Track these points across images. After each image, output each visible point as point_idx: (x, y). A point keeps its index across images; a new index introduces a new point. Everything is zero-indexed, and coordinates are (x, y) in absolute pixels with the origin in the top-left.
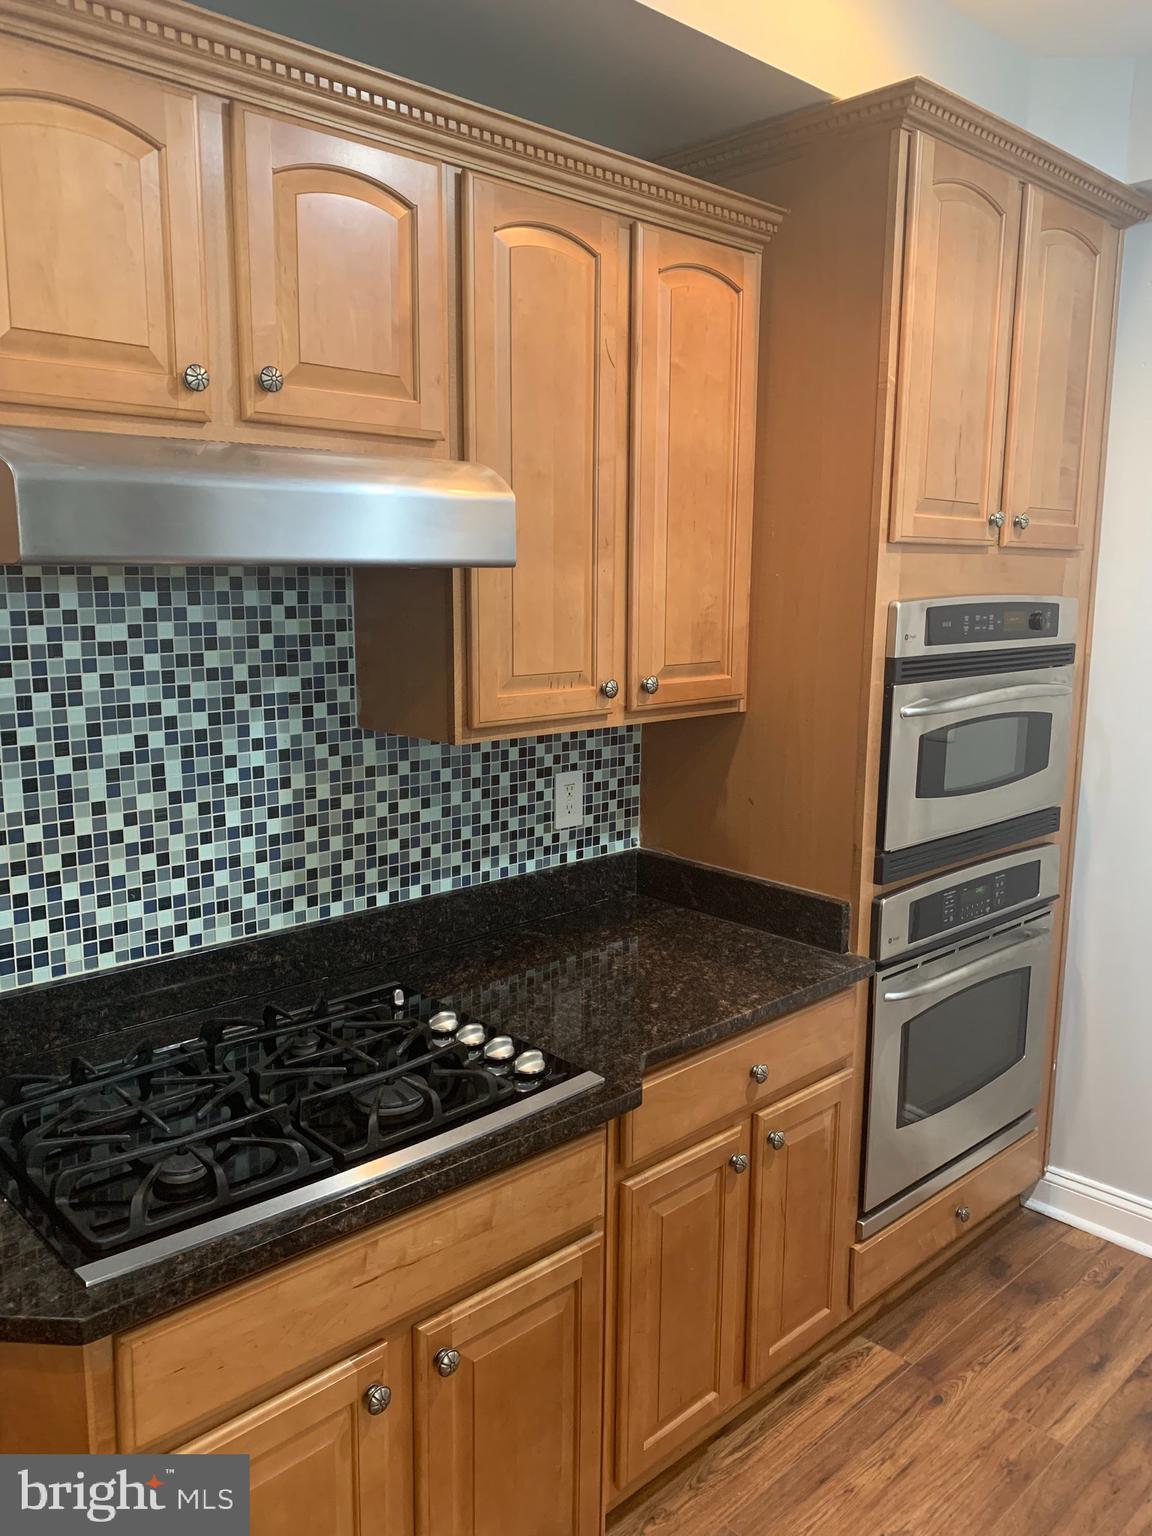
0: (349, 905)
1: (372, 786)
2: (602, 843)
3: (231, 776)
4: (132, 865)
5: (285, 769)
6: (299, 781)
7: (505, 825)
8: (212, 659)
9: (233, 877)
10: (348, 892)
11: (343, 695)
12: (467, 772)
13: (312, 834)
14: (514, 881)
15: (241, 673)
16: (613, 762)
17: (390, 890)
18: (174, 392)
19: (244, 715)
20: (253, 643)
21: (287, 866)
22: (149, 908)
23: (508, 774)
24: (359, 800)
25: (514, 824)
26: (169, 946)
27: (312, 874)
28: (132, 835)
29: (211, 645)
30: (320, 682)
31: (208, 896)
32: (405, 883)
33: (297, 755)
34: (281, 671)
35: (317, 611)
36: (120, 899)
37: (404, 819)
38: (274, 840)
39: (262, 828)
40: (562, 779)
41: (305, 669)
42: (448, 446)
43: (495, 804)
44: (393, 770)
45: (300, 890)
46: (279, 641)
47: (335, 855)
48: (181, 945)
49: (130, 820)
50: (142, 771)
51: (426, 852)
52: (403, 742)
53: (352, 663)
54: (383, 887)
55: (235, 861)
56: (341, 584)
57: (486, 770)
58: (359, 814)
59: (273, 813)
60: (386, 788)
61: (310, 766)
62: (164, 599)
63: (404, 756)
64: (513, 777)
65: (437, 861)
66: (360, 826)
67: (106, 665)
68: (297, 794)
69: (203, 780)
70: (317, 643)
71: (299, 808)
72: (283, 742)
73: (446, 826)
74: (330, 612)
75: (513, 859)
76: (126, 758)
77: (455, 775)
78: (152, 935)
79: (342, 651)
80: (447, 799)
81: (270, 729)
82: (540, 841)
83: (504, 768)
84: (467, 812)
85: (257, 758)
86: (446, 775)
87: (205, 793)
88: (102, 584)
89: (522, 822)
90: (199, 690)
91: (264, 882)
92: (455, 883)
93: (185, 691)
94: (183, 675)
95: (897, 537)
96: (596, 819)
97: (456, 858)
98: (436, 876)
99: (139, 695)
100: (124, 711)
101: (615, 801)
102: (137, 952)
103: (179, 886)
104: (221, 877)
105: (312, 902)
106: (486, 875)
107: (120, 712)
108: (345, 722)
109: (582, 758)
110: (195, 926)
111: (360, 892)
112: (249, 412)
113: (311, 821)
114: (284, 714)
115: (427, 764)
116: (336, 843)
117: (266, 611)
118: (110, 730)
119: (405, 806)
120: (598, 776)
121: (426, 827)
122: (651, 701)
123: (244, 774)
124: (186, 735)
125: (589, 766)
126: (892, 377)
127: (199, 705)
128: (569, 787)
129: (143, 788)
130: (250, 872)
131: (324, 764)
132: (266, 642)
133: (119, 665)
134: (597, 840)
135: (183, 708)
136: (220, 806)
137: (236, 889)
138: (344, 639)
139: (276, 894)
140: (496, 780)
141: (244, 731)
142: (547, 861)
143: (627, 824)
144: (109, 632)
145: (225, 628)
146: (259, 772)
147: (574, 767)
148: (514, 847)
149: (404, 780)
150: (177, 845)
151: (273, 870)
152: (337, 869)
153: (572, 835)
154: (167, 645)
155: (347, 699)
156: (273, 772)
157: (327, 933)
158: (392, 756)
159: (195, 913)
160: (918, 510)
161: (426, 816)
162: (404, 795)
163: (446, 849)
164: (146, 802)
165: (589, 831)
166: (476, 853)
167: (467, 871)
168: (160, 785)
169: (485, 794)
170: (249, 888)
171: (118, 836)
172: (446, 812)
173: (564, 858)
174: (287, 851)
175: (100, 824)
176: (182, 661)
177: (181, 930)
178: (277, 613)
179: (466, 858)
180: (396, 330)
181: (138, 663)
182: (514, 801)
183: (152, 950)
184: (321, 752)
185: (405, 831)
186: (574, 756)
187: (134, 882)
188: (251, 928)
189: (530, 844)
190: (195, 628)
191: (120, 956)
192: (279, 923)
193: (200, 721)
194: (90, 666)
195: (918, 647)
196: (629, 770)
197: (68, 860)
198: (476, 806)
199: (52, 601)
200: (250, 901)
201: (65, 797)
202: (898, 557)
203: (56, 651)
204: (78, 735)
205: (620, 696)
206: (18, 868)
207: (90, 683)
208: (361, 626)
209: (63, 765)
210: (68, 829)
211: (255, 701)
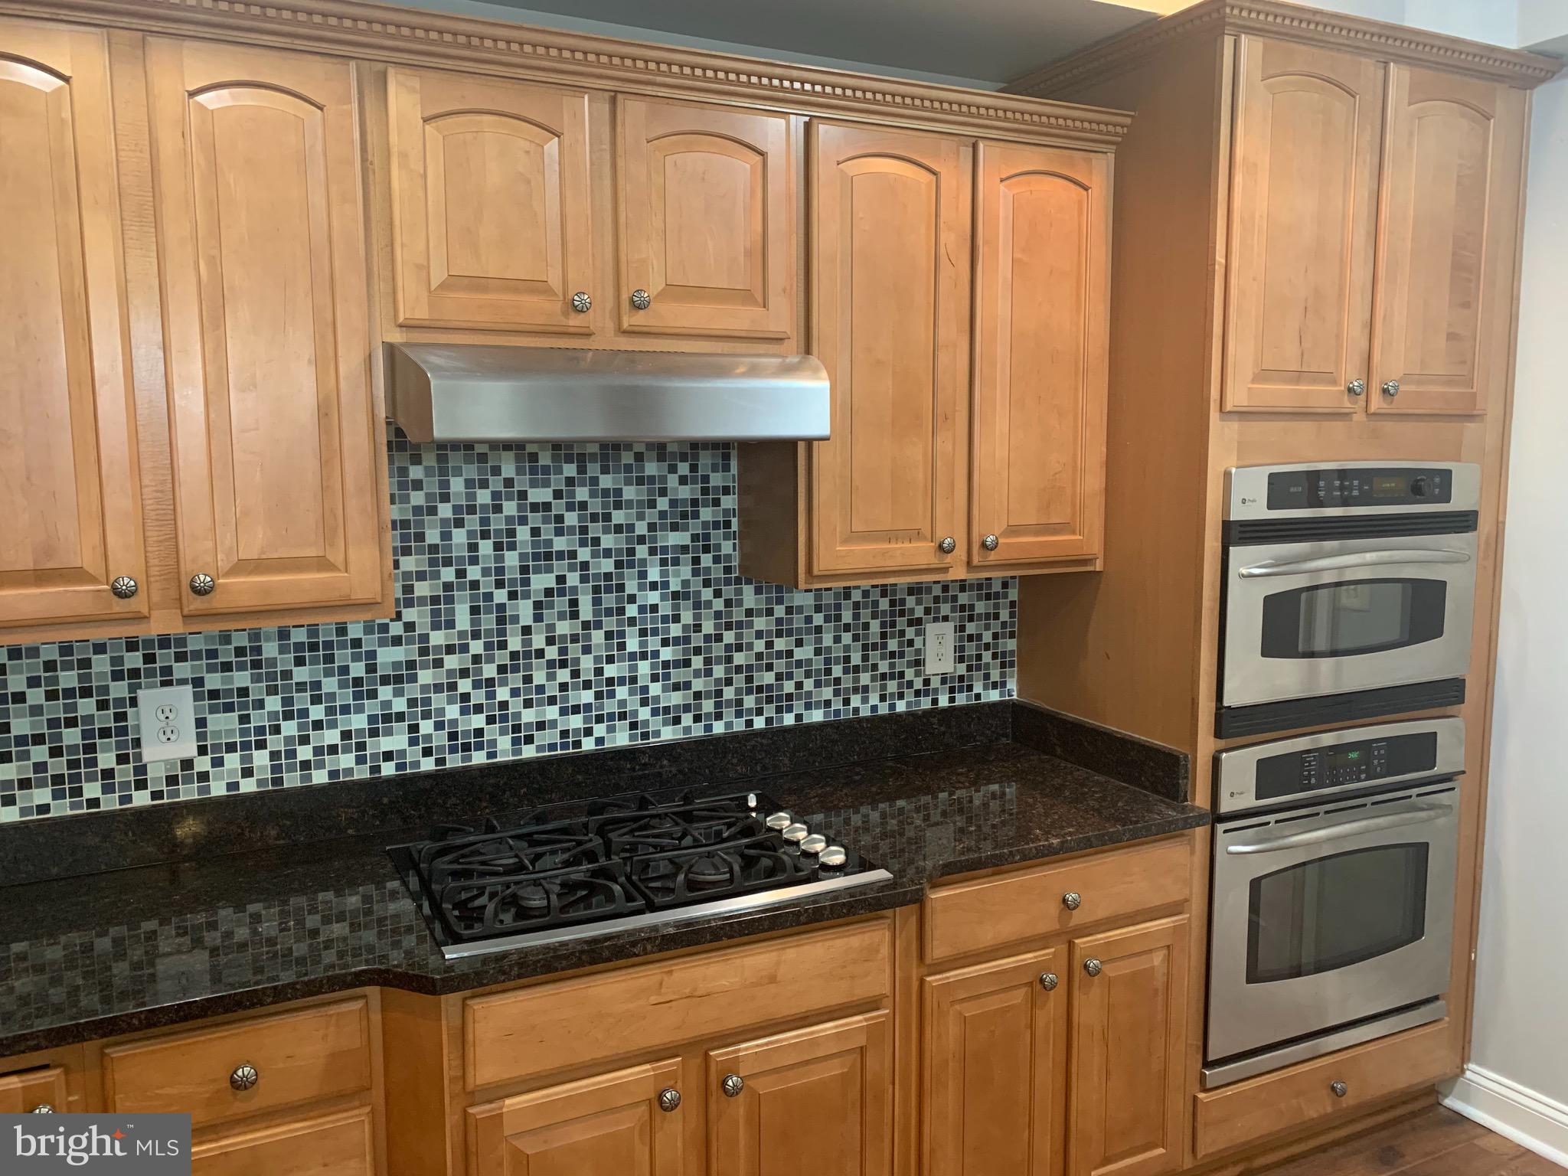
0: (729, 725)
1: (750, 625)
2: (975, 691)
3: (632, 611)
4: (551, 677)
5: (676, 607)
6: (687, 617)
7: (875, 667)
8: (618, 517)
9: (632, 693)
10: (729, 713)
11: (727, 548)
12: (838, 618)
13: (697, 662)
14: (882, 718)
15: (641, 528)
16: (987, 616)
17: (766, 715)
18: (566, 314)
19: (643, 563)
20: (652, 504)
21: (676, 687)
22: (563, 712)
23: (878, 622)
24: (739, 636)
25: (884, 667)
26: (577, 744)
27: (698, 695)
28: (552, 653)
29: (618, 506)
30: (707, 537)
31: (610, 706)
32: (779, 710)
33: (686, 596)
34: (675, 528)
35: (706, 479)
36: (540, 703)
37: (779, 655)
38: (666, 664)
39: (656, 654)
40: (932, 629)
41: (695, 527)
42: (795, 343)
43: (865, 647)
44: (770, 612)
45: (687, 708)
46: (673, 503)
47: (718, 681)
48: (588, 745)
49: (550, 641)
50: (561, 603)
51: (799, 685)
52: (779, 589)
53: (735, 521)
54: (759, 712)
55: (633, 680)
56: (726, 457)
57: (856, 616)
58: (739, 648)
59: (665, 643)
60: (763, 627)
61: (697, 605)
62: (582, 470)
63: (780, 601)
64: (883, 625)
65: (809, 694)
66: (739, 659)
67: (535, 519)
68: (685, 628)
69: (609, 612)
70: (705, 505)
71: (687, 640)
72: (675, 585)
73: (819, 663)
74: (716, 480)
75: (883, 698)
76: (549, 592)
77: (827, 619)
78: (564, 734)
79: (726, 512)
80: (819, 641)
81: (664, 574)
82: (910, 684)
83: (874, 616)
84: (838, 653)
85: (653, 597)
86: (818, 619)
87: (610, 623)
88: (534, 457)
89: (892, 666)
90: (608, 541)
91: (657, 699)
92: (826, 714)
93: (596, 541)
94: (595, 530)
95: (1229, 407)
96: (969, 668)
97: (827, 693)
98: (808, 706)
99: (560, 544)
100: (548, 556)
101: (990, 653)
102: (552, 747)
103: (587, 697)
104: (622, 692)
105: (697, 719)
106: (856, 710)
107: (545, 557)
108: (728, 570)
109: (953, 610)
110: (600, 730)
111: (739, 714)
112: (625, 325)
113: (697, 651)
114: (676, 562)
115: (800, 610)
116: (719, 671)
117: (663, 479)
118: (538, 570)
119: (780, 644)
120: (971, 628)
121: (799, 664)
122: (993, 557)
123: (642, 609)
124: (596, 576)
125: (962, 619)
126: (1220, 259)
127: (607, 553)
128: (940, 636)
129: (561, 616)
130: (645, 689)
131: (709, 604)
132: (663, 504)
133: (546, 520)
134: (970, 688)
135: (595, 555)
136: (622, 634)
137: (633, 703)
138: (729, 502)
139: (667, 710)
140: (866, 626)
141: (643, 575)
142: (918, 703)
143: (1003, 675)
144: (538, 495)
145: (630, 493)
146: (654, 608)
147: (946, 619)
148: (884, 687)
149: (779, 621)
150: (587, 663)
151: (665, 689)
152: (719, 693)
153: (944, 681)
154: (583, 506)
155: (731, 551)
156: (666, 609)
157: (710, 745)
158: (769, 601)
159: (599, 719)
160: (1253, 381)
161: (800, 654)
162: (779, 634)
163: (818, 684)
164: (564, 628)
165: (961, 678)
166: (847, 690)
167: (837, 704)
168: (575, 615)
169: (856, 638)
171: (540, 653)
172: (818, 652)
173: (935, 701)
174: (677, 675)
175: (527, 643)
176: (594, 518)
177: (588, 732)
178: (672, 481)
179: (836, 693)
180: (748, 253)
181: (560, 519)
182: (884, 646)
183: (564, 746)
184: (707, 594)
185: (780, 665)
186: (945, 609)
187: (552, 690)
188: (645, 736)
189: (900, 686)
190: (606, 493)
191: (539, 749)
192: (668, 734)
193: (607, 565)
194: (523, 521)
195: (1259, 511)
196: (1004, 625)
197: (502, 669)
198: (847, 648)
199: (496, 471)
200: (644, 713)
201: (501, 621)
202: (1234, 426)
203: (498, 509)
204: (512, 573)
205: (960, 552)
206: (464, 673)
207: (523, 534)
208: (744, 491)
209: (501, 596)
210: (503, 645)
211: (653, 551)
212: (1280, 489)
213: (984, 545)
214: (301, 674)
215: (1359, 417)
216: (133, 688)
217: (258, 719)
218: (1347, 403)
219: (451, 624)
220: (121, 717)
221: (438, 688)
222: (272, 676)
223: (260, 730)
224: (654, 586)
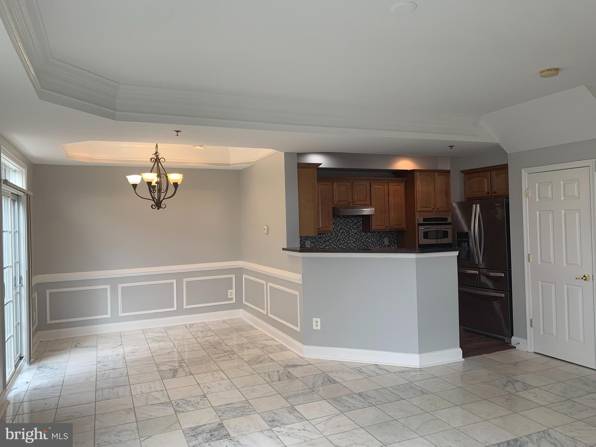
1: (363, 237)
3: (350, 235)
4: (342, 242)
5: (355, 235)
6: (356, 236)
8: (349, 224)
9: (351, 244)
11: (361, 228)
12: (374, 237)
13: (358, 241)
15: (351, 225)
16: (392, 237)
18: (348, 203)
21: (355, 244)
22: (343, 246)
25: (379, 243)
27: (358, 245)
29: (349, 223)
30: (358, 226)
31: (348, 246)
33: (356, 233)
34: (355, 225)
35: (358, 220)
36: (341, 245)
39: (353, 240)
40: (385, 239)
42: (369, 205)
44: (366, 236)
49: (342, 238)
50: (343, 234)
51: (369, 245)
53: (361, 225)
56: (360, 217)
59: (354, 239)
62: (345, 219)
63: (367, 234)
64: (379, 238)
66: (362, 241)
70: (358, 223)
71: (356, 239)
74: (359, 220)
76: (342, 232)
77: (372, 237)
79: (360, 224)
80: (371, 239)
81: (354, 231)
82: (383, 246)
83: (378, 237)
85: (353, 233)
86: (371, 237)
87: (348, 236)
88: (341, 218)
90: (348, 227)
94: (347, 225)
95: (418, 211)
98: (370, 247)
99: (343, 227)
100: (342, 228)
101: (393, 242)
103: (346, 244)
104: (349, 244)
105: (358, 248)
106: (376, 248)
108: (361, 230)
110: (347, 248)
111: (362, 248)
112: (354, 204)
113: (358, 240)
114: (355, 229)
115: (369, 235)
116: (360, 242)
118: (341, 230)
119: (367, 240)
120: (390, 239)
121: (369, 242)
122: (392, 228)
125: (389, 237)
126: (416, 195)
127: (348, 228)
130: (352, 244)
131: (359, 234)
132: (354, 223)
134: (390, 247)
136: (349, 237)
137: (351, 246)
138: (361, 222)
140: (377, 238)
141: (352, 231)
142: (384, 248)
143: (395, 245)
145: (350, 221)
146: (353, 235)
147: (387, 237)
148: (379, 246)
150: (346, 241)
153: (387, 245)
154: (345, 223)
156: (354, 235)
158: (365, 234)
160: (420, 208)
161: (369, 241)
162: (367, 238)
163: (371, 245)
164: (343, 236)
165: (389, 245)
168: (345, 235)
169: (376, 239)
170: (352, 246)
172: (371, 241)
174: (355, 243)
178: (355, 220)
179: (374, 246)
180: (365, 196)
181: (343, 224)
182: (379, 240)
184: (358, 233)
185: (367, 242)
186: (387, 236)
190: (348, 221)
193: (348, 230)
194: (340, 224)
195: (422, 222)
196: (395, 239)
197: (337, 241)
198: (375, 240)
199: (337, 219)
200: (352, 247)
201: (337, 235)
202: (418, 213)
203: (337, 223)
204: (338, 230)
205: (388, 228)
206: (334, 241)
207: (339, 226)
208: (362, 221)
209: (337, 233)
210: (338, 238)
211: (353, 228)
212: (425, 220)
213: (391, 227)
214: (319, 240)
215: (434, 212)
216: (305, 241)
217: (316, 245)
218: (432, 210)
219: (333, 236)
220: (304, 243)
221: (331, 242)
222: (317, 240)
223: (316, 246)
224: (353, 232)
